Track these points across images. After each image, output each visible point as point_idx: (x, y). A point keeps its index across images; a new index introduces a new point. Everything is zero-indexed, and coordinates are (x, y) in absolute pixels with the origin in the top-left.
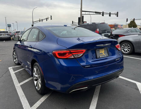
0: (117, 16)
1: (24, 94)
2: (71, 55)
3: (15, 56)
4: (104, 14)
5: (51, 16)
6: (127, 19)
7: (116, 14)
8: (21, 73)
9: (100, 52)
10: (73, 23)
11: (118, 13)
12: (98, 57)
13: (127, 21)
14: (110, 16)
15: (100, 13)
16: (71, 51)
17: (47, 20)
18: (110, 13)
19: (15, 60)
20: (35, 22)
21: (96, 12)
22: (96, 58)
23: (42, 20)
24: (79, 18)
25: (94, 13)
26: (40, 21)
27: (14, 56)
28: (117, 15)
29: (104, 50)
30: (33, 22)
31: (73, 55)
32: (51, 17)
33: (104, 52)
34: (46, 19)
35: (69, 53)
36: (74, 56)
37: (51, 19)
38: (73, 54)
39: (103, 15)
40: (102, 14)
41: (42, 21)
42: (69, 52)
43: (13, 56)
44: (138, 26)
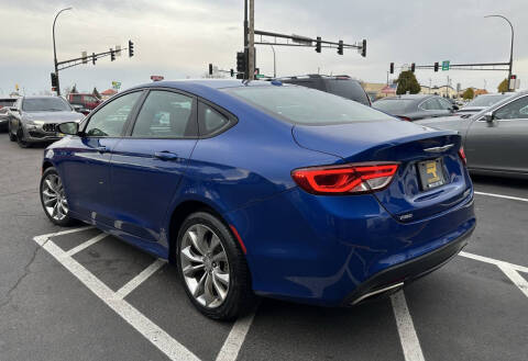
0: (364, 55)
1: (156, 327)
2: (358, 180)
3: (50, 191)
4: (322, 44)
5: (130, 44)
6: (392, 65)
7: (359, 48)
8: (97, 255)
9: (429, 171)
10: (211, 72)
11: (365, 42)
12: (425, 187)
13: (392, 72)
14: (340, 52)
15: (308, 41)
16: (358, 170)
17: (113, 59)
18: (341, 42)
19: (51, 210)
20: (65, 65)
21: (296, 39)
22: (421, 189)
23: (94, 57)
24: (238, 54)
25: (290, 41)
26: (84, 59)
27: (46, 192)
28: (363, 49)
29: (434, 164)
30: (57, 65)
31: (364, 181)
32: (131, 47)
33: (435, 169)
34: (112, 54)
35: (351, 175)
36: (367, 186)
37: (131, 55)
38: (363, 177)
39: (318, 50)
40: (314, 44)
41: (94, 60)
42: (350, 171)
43: (42, 195)
44: (423, 89)
